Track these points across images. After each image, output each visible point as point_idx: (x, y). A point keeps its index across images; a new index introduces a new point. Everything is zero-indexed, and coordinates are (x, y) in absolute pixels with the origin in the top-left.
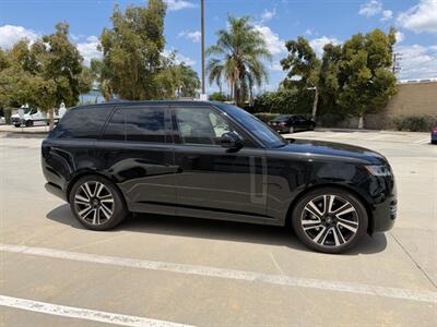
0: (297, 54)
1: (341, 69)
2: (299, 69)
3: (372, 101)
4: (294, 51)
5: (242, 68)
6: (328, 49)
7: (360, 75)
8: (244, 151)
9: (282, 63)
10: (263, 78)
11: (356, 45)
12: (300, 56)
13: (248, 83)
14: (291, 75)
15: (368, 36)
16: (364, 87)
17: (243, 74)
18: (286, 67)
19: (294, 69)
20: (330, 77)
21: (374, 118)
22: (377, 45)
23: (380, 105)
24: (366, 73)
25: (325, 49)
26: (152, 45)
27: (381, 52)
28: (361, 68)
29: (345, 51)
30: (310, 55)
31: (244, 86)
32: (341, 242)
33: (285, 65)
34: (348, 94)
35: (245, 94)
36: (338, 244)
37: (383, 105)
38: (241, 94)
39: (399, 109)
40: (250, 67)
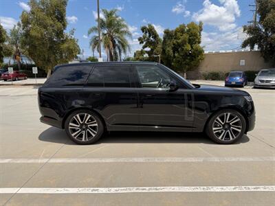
0: (148, 34)
1: (174, 44)
2: (149, 43)
3: (192, 63)
4: (146, 32)
5: (114, 42)
6: (167, 32)
7: (185, 48)
8: (180, 90)
9: (140, 39)
10: (127, 49)
11: (181, 30)
12: (150, 36)
13: (118, 51)
14: (144, 47)
15: (188, 26)
16: (186, 55)
17: (114, 45)
18: (141, 43)
19: (146, 44)
20: (168, 49)
21: (192, 73)
22: (193, 31)
23: (195, 66)
24: (188, 47)
25: (165, 32)
26: (60, 25)
27: (195, 35)
28: (185, 44)
29: (176, 34)
30: (155, 36)
31: (115, 53)
32: (233, 137)
33: (141, 41)
34: (178, 59)
35: (116, 59)
36: (231, 138)
37: (197, 66)
38: (114, 58)
39: (205, 68)
40: (119, 42)
